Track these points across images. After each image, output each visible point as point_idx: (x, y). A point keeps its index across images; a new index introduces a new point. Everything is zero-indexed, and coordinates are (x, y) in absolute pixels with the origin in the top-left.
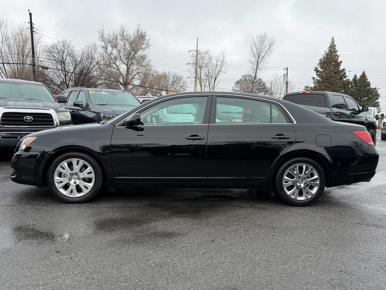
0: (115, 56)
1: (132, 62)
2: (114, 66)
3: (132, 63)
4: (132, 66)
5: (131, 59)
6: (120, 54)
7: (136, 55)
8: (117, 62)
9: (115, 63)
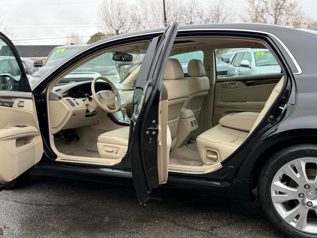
0: (262, 9)
1: (280, 12)
2: (262, 20)
3: (281, 14)
4: (279, 17)
5: (280, 9)
6: (266, 6)
7: (285, 4)
8: (264, 15)
9: (262, 17)
